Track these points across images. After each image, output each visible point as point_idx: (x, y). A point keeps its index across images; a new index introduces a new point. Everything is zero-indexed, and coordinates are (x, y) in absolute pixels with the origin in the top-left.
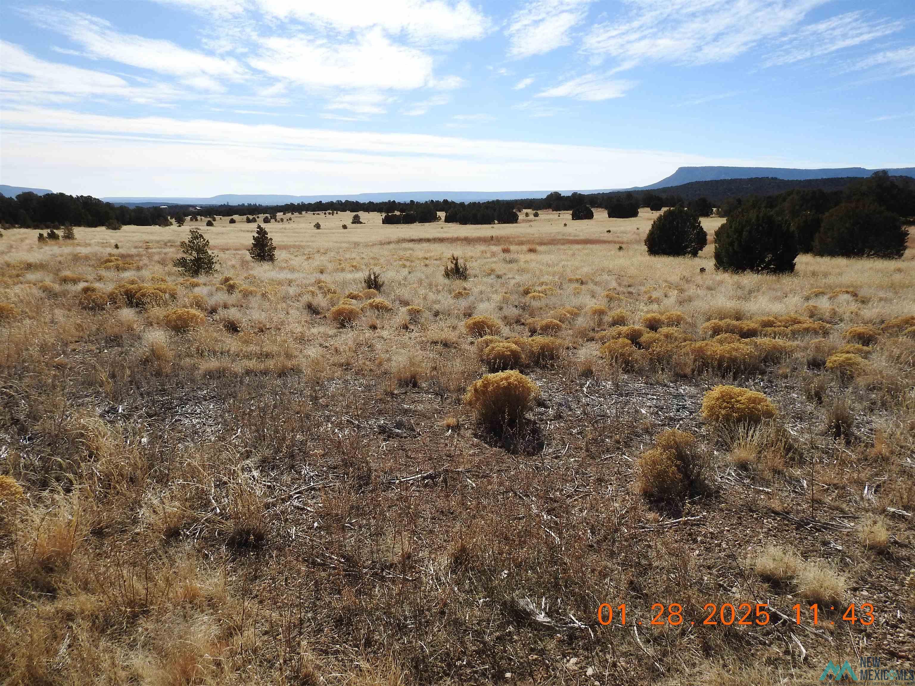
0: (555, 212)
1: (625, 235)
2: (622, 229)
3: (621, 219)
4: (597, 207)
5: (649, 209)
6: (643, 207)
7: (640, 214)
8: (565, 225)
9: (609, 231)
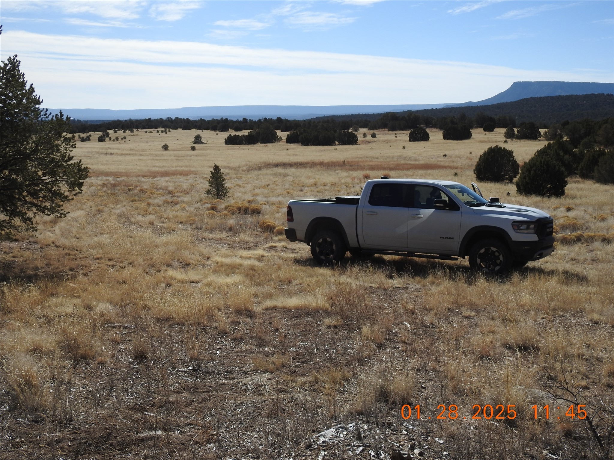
0: (391, 132)
1: (459, 160)
2: (457, 152)
3: (456, 142)
4: (432, 127)
5: (481, 130)
6: (477, 127)
7: (473, 136)
8: (404, 147)
9: (445, 156)
